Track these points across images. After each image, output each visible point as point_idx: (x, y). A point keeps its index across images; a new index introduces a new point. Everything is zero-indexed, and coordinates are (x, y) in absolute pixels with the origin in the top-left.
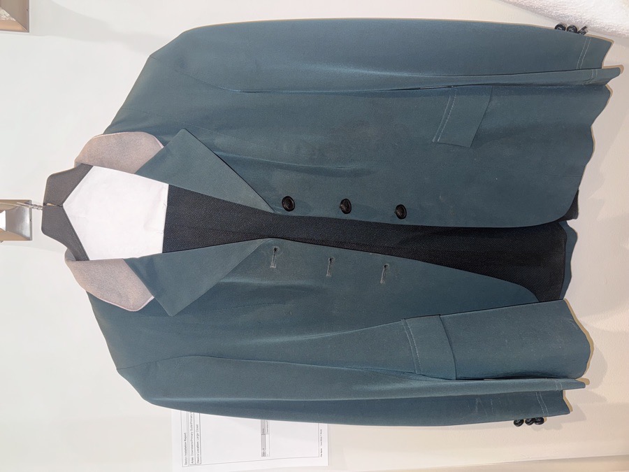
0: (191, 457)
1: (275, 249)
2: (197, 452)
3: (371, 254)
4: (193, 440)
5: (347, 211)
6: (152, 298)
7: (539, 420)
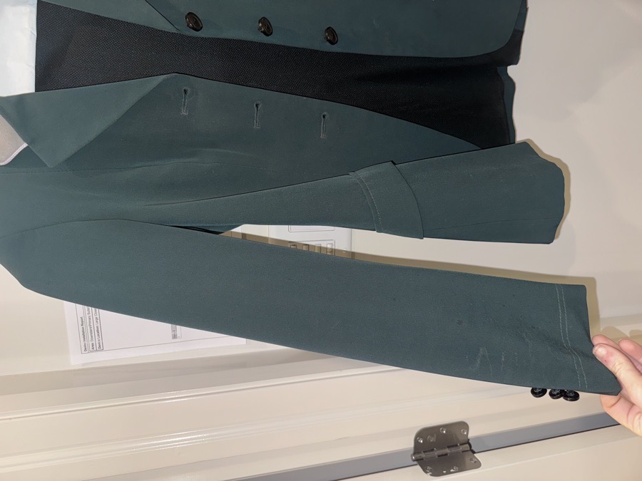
0: (91, 343)
1: (185, 91)
2: (97, 337)
3: (305, 98)
4: (92, 324)
5: (268, 33)
6: (25, 145)
7: (571, 395)
